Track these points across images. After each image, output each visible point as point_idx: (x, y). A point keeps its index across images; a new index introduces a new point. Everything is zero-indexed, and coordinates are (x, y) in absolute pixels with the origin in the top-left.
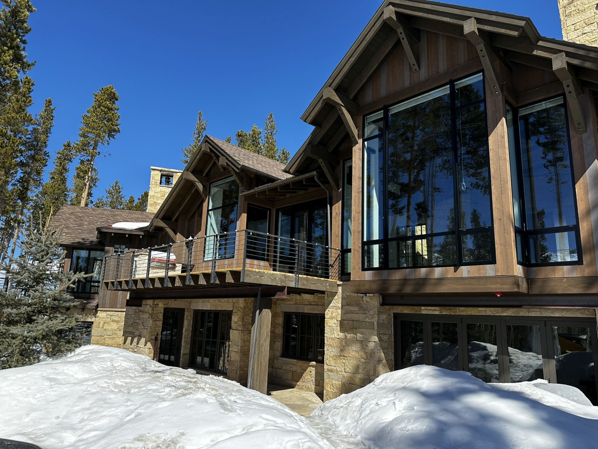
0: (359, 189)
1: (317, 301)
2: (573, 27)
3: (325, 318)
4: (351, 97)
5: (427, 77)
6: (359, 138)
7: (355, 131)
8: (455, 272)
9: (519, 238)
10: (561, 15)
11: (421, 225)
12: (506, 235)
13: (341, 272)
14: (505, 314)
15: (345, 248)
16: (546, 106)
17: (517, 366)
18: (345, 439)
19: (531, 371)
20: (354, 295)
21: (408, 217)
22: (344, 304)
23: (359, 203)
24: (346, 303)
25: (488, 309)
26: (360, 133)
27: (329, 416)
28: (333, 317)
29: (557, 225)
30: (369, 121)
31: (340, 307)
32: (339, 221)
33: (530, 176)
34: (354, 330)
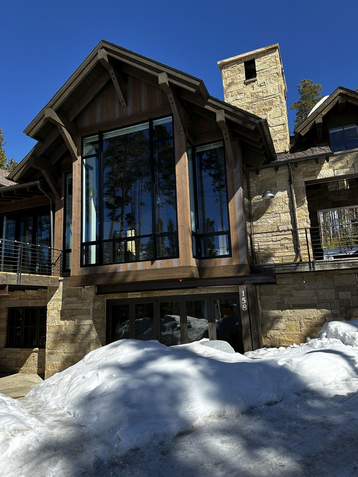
0: (78, 198)
1: (40, 295)
2: (230, 94)
3: (47, 310)
4: (71, 119)
5: (132, 113)
6: (78, 156)
7: (75, 150)
8: (152, 264)
9: (194, 240)
10: (224, 84)
11: (131, 230)
12: (186, 237)
13: (63, 270)
14: (185, 294)
15: (66, 249)
16: (213, 147)
17: (194, 329)
18: (53, 413)
19: (202, 332)
20: (73, 288)
21: (122, 224)
22: (64, 296)
23: (79, 210)
24: (66, 295)
25: (174, 291)
26: (79, 151)
27: (42, 395)
28: (55, 308)
29: (220, 230)
30: (86, 142)
31: (61, 299)
32: (61, 225)
33: (202, 196)
34: (73, 318)
